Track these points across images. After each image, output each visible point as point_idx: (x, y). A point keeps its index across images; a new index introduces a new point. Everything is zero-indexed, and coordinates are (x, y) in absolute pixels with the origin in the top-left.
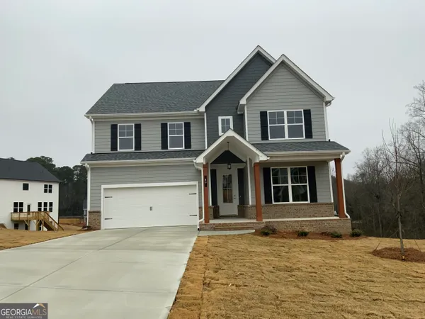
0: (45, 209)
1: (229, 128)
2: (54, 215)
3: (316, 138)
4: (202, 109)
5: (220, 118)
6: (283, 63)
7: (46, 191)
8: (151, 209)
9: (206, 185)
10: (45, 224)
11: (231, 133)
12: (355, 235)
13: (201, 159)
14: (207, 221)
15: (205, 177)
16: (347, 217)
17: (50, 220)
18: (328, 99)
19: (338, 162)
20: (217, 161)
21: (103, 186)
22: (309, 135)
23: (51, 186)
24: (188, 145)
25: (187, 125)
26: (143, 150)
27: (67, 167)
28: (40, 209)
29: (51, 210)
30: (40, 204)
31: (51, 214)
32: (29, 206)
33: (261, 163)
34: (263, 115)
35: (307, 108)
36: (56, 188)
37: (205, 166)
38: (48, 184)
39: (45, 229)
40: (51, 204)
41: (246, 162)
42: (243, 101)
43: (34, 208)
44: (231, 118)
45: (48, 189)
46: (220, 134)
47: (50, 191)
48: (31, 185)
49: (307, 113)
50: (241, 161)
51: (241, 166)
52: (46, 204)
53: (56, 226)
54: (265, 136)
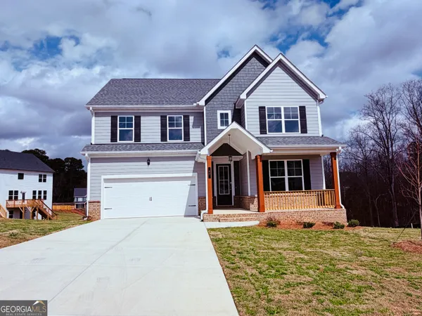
0: (40, 197)
2: (49, 202)
3: (310, 133)
4: (202, 103)
5: (219, 112)
6: (280, 62)
7: (40, 181)
8: (151, 199)
9: (210, 176)
10: (39, 210)
11: (235, 126)
13: (205, 151)
14: (210, 212)
15: (209, 169)
16: (341, 208)
17: (45, 207)
18: (321, 97)
19: (334, 156)
20: (216, 153)
21: (103, 177)
22: (305, 129)
23: (45, 176)
24: (187, 137)
25: (186, 118)
26: (143, 141)
27: (59, 159)
28: (34, 197)
29: (45, 198)
30: (34, 192)
31: (45, 201)
32: (24, 194)
34: (262, 109)
35: (302, 104)
36: (50, 179)
37: (208, 158)
38: (43, 174)
39: (40, 217)
40: (45, 192)
41: (245, 155)
42: (243, 96)
43: (29, 196)
44: (230, 112)
45: (42, 179)
46: (220, 127)
47: (45, 181)
49: (303, 109)
51: (237, 158)
52: (40, 192)
53: (50, 213)
54: (263, 130)
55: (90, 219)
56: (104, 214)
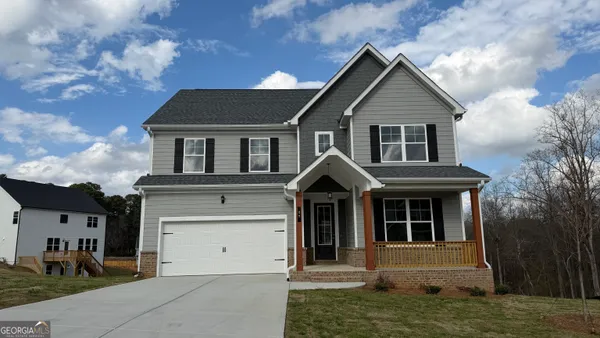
0: (88, 248)
1: (328, 148)
2: (99, 255)
3: (442, 161)
4: (295, 121)
5: (317, 134)
6: (400, 65)
7: (89, 225)
8: (224, 250)
9: (299, 220)
10: (85, 266)
11: (334, 151)
12: (500, 292)
13: (293, 185)
14: (299, 268)
15: (299, 209)
16: (487, 267)
17: (93, 261)
18: (458, 111)
19: (474, 193)
20: (312, 189)
21: (162, 219)
22: (434, 157)
23: (96, 219)
24: (275, 165)
25: (275, 142)
26: (217, 172)
27: (119, 196)
28: (80, 248)
29: (95, 249)
30: (81, 241)
31: (94, 254)
32: (67, 244)
33: (374, 192)
34: (374, 129)
35: (431, 122)
36: (102, 221)
37: (298, 194)
38: (93, 216)
39: (86, 273)
40: (95, 241)
41: (351, 191)
42: (348, 112)
43: (74, 246)
44: (331, 134)
45: (92, 224)
46: (317, 153)
47: (95, 225)
48: (72, 218)
49: (432, 129)
50: (341, 189)
51: (342, 195)
52: (88, 241)
53: (101, 270)
54: (376, 157)
55: (142, 276)
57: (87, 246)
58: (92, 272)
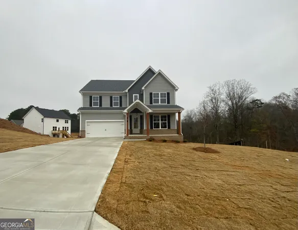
1: (137, 99)
2: (69, 132)
3: (171, 104)
4: (127, 91)
5: (134, 95)
6: (159, 73)
8: (106, 130)
9: (127, 121)
10: (65, 135)
11: (138, 101)
12: (185, 142)
13: (126, 111)
14: (127, 135)
15: (127, 118)
16: (182, 134)
17: (67, 134)
18: (176, 88)
19: (179, 113)
20: (132, 112)
21: (86, 121)
22: (168, 102)
24: (121, 105)
25: (121, 97)
26: (103, 106)
27: (75, 114)
28: (63, 130)
29: (68, 130)
30: (63, 128)
32: (59, 128)
33: (150, 113)
34: (151, 94)
35: (168, 92)
36: (70, 121)
37: (127, 114)
38: (67, 120)
39: (65, 137)
40: (68, 128)
41: (143, 113)
42: (143, 88)
43: (61, 129)
44: (138, 95)
45: (67, 122)
46: (134, 101)
48: (60, 120)
49: (168, 94)
50: (141, 112)
51: (141, 114)
52: (66, 128)
53: (70, 136)
54: (151, 103)
55: (81, 137)
56: (87, 136)
57: (65, 129)
58: (67, 137)
